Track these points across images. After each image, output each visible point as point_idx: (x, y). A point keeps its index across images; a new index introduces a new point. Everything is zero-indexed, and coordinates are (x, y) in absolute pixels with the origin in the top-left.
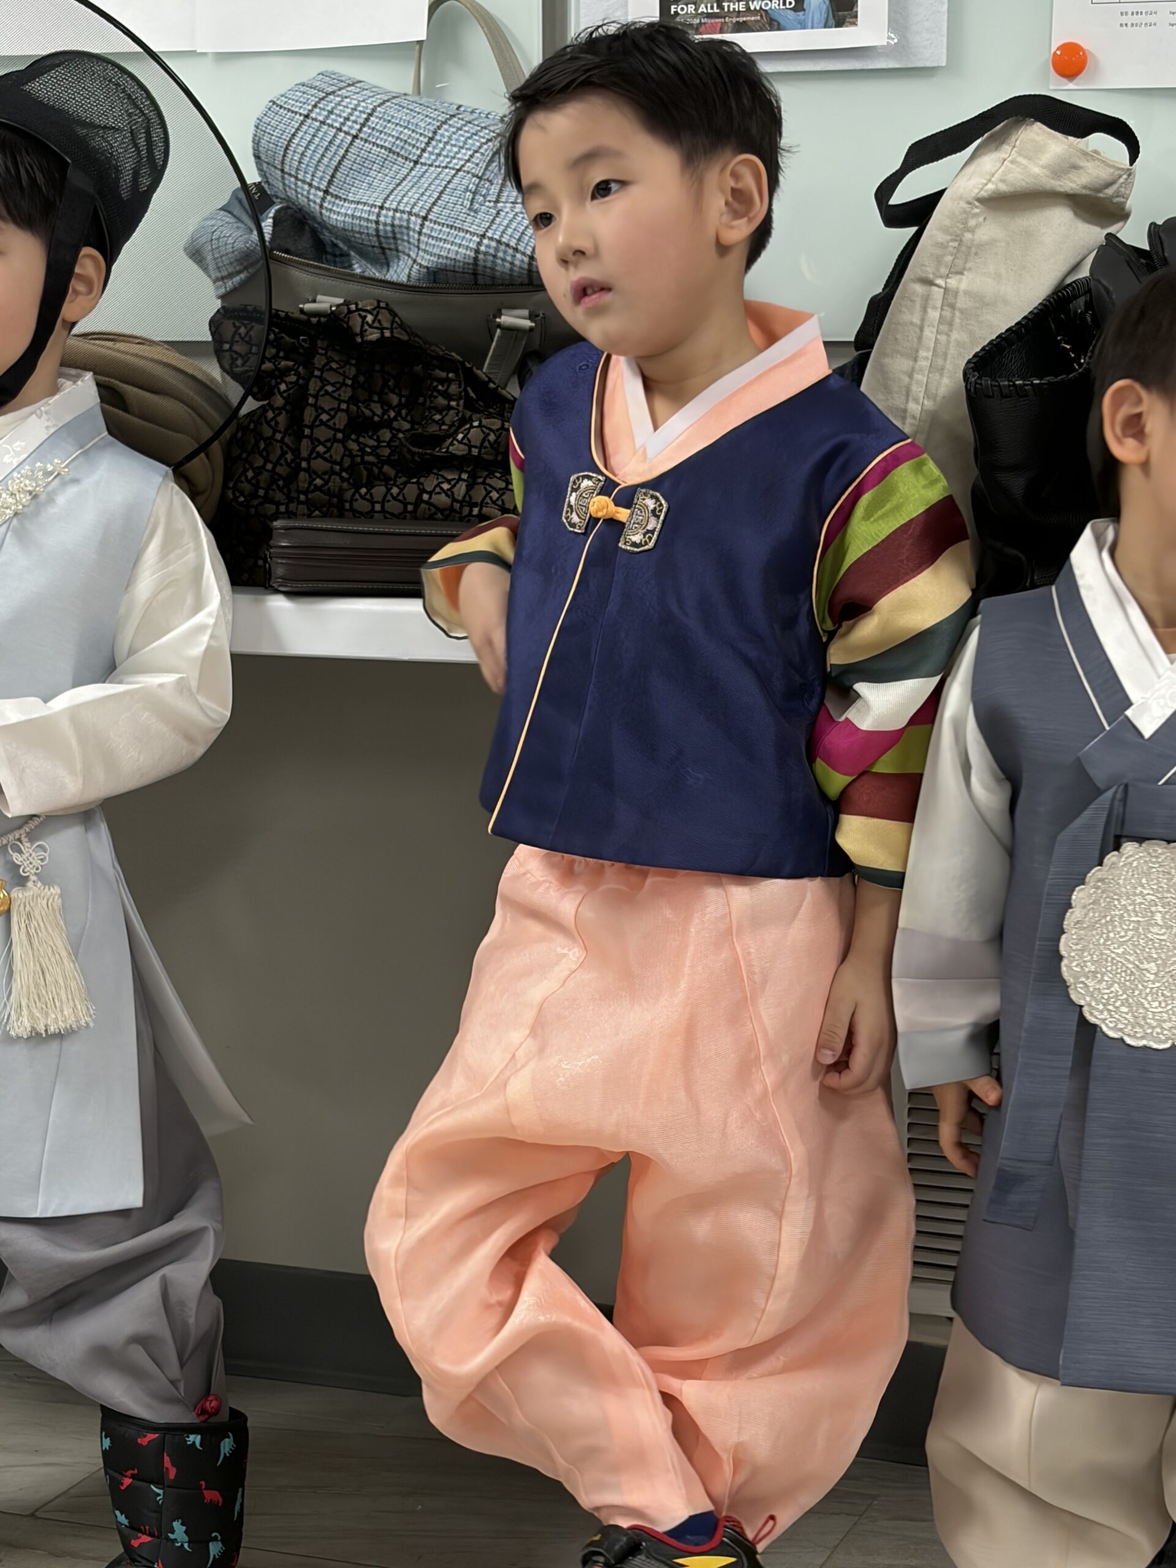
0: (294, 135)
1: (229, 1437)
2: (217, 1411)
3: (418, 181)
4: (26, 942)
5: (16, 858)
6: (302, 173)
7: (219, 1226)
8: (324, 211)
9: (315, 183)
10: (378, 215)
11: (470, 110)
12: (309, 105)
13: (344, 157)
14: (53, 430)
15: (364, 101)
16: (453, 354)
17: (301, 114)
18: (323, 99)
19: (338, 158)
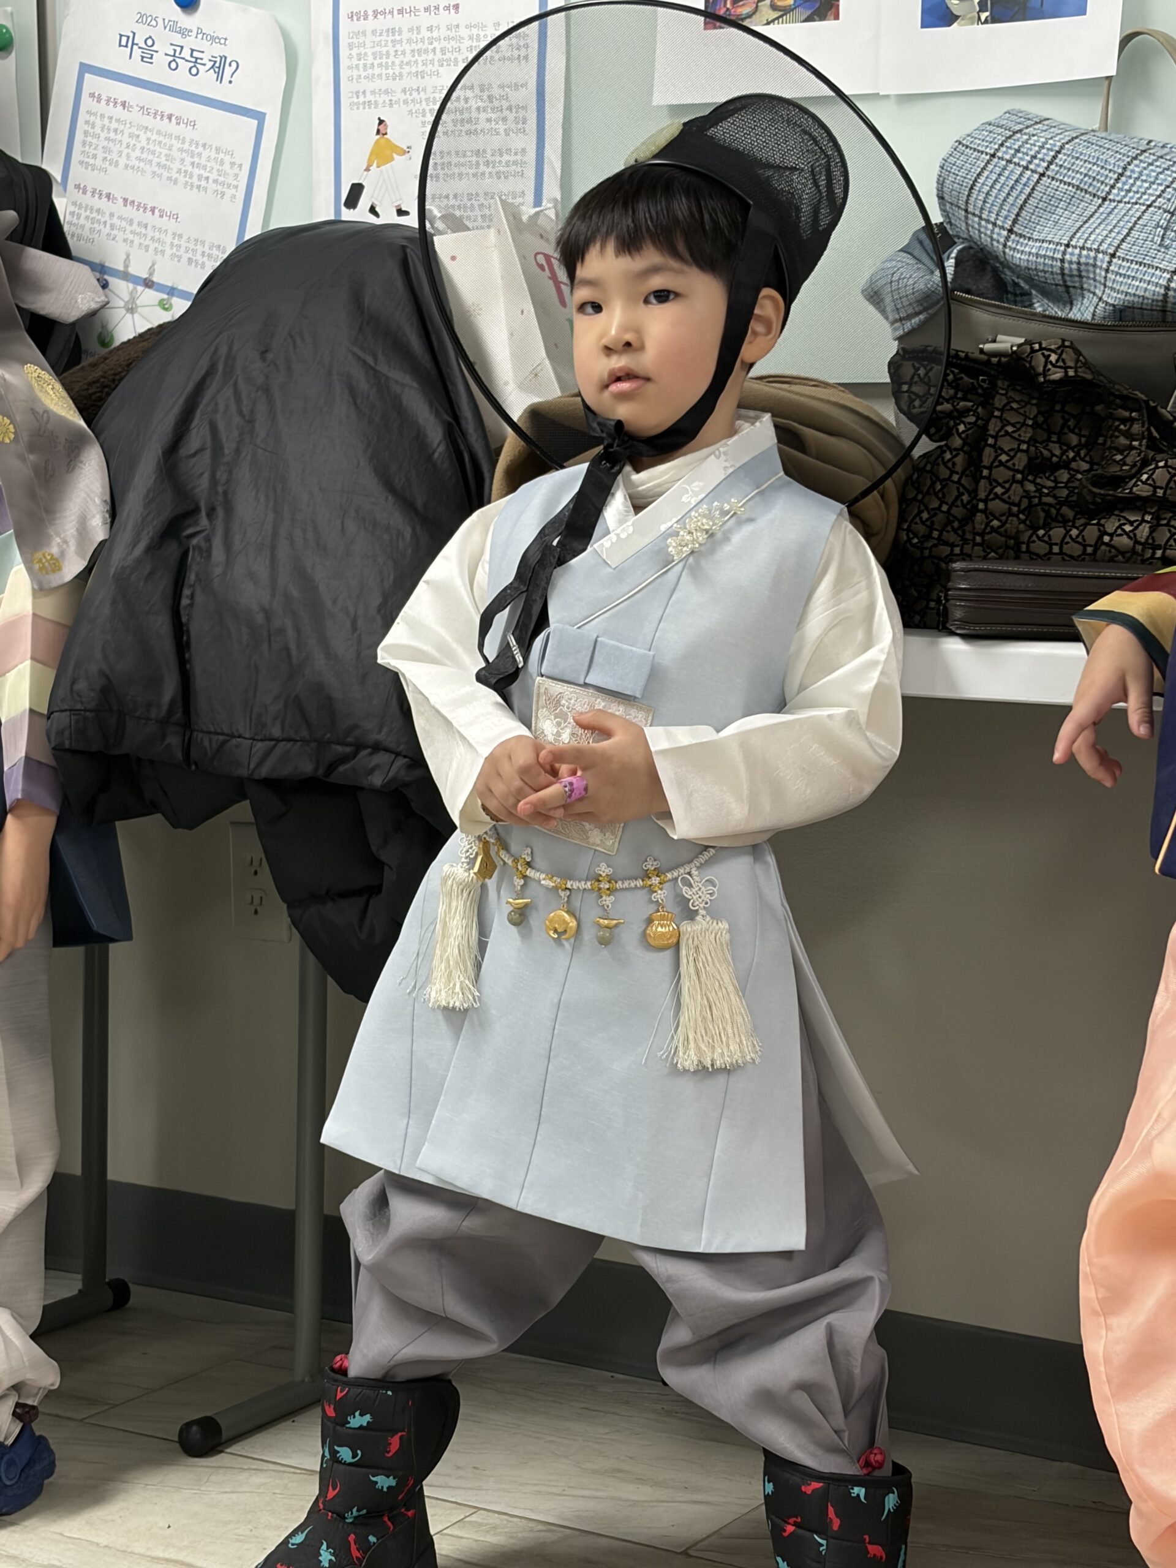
0: (979, 175)
1: (893, 1493)
2: (881, 1465)
3: (1106, 218)
4: (694, 977)
5: (686, 892)
6: (987, 213)
7: (884, 1276)
8: (1007, 250)
9: (999, 223)
10: (1064, 253)
11: (1161, 145)
12: (995, 144)
13: (1030, 195)
14: (731, 470)
15: (1051, 138)
16: (1137, 393)
17: (987, 154)
18: (1010, 137)
19: (1024, 197)
